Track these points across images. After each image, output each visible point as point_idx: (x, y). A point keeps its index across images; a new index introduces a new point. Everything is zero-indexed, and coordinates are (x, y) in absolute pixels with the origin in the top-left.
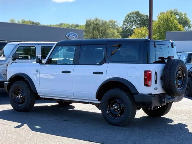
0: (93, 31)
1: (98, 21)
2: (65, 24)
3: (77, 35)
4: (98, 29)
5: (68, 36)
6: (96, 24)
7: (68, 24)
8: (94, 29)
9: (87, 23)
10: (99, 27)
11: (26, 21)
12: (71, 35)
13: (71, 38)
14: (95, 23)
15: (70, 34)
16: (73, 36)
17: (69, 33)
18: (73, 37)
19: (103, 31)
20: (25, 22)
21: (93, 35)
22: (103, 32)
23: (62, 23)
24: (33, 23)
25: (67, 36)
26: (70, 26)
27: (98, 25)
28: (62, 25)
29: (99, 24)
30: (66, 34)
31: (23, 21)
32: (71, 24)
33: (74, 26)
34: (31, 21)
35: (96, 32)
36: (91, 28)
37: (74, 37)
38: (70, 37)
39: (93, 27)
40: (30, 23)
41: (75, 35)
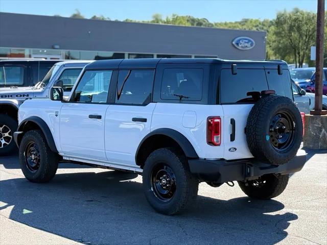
0: (290, 33)
1: (298, 13)
2: (252, 19)
3: (254, 42)
4: (299, 28)
5: (237, 44)
6: (296, 20)
7: (257, 20)
8: (291, 28)
9: (278, 18)
10: (301, 25)
11: (180, 17)
12: (241, 42)
13: (242, 47)
14: (294, 17)
15: (239, 40)
16: (246, 42)
17: (238, 38)
18: (246, 44)
19: (309, 31)
20: (178, 18)
21: (291, 40)
22: (310, 33)
23: (247, 18)
24: (193, 21)
25: (234, 43)
26: (260, 24)
27: (300, 21)
28: (246, 22)
29: (301, 19)
30: (233, 41)
31: (175, 17)
32: (262, 20)
33: (267, 22)
34: (190, 17)
35: (295, 35)
36: (286, 27)
37: (248, 45)
38: (240, 46)
39: (289, 25)
40: (188, 21)
41: (249, 41)
